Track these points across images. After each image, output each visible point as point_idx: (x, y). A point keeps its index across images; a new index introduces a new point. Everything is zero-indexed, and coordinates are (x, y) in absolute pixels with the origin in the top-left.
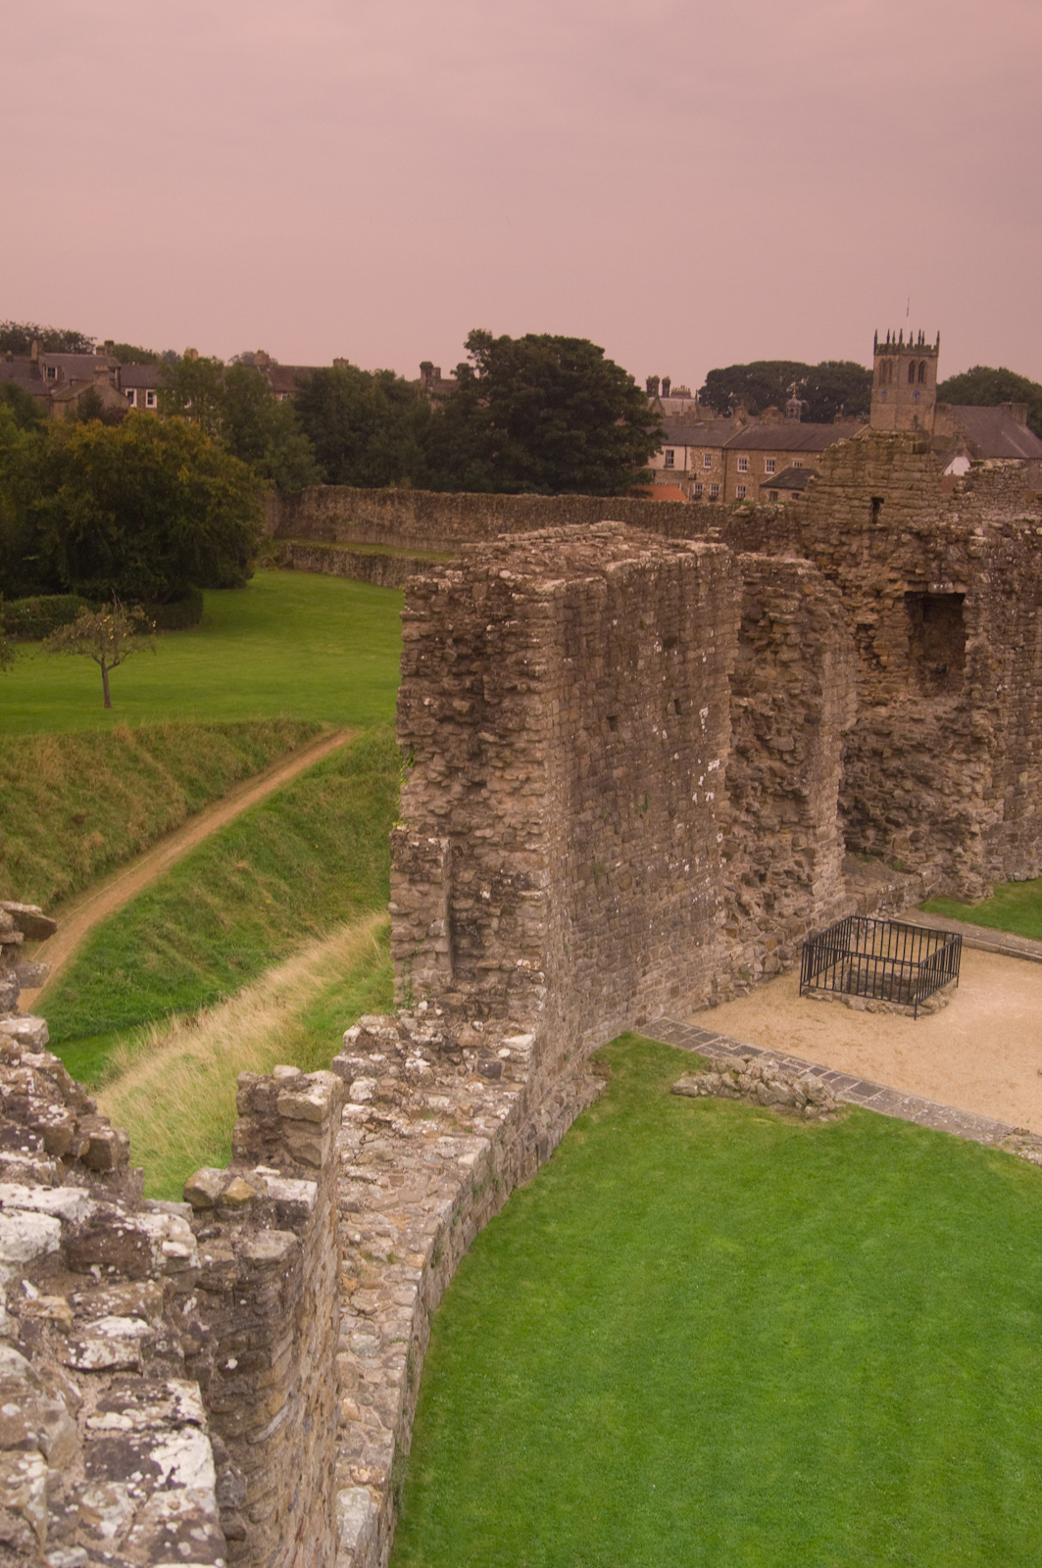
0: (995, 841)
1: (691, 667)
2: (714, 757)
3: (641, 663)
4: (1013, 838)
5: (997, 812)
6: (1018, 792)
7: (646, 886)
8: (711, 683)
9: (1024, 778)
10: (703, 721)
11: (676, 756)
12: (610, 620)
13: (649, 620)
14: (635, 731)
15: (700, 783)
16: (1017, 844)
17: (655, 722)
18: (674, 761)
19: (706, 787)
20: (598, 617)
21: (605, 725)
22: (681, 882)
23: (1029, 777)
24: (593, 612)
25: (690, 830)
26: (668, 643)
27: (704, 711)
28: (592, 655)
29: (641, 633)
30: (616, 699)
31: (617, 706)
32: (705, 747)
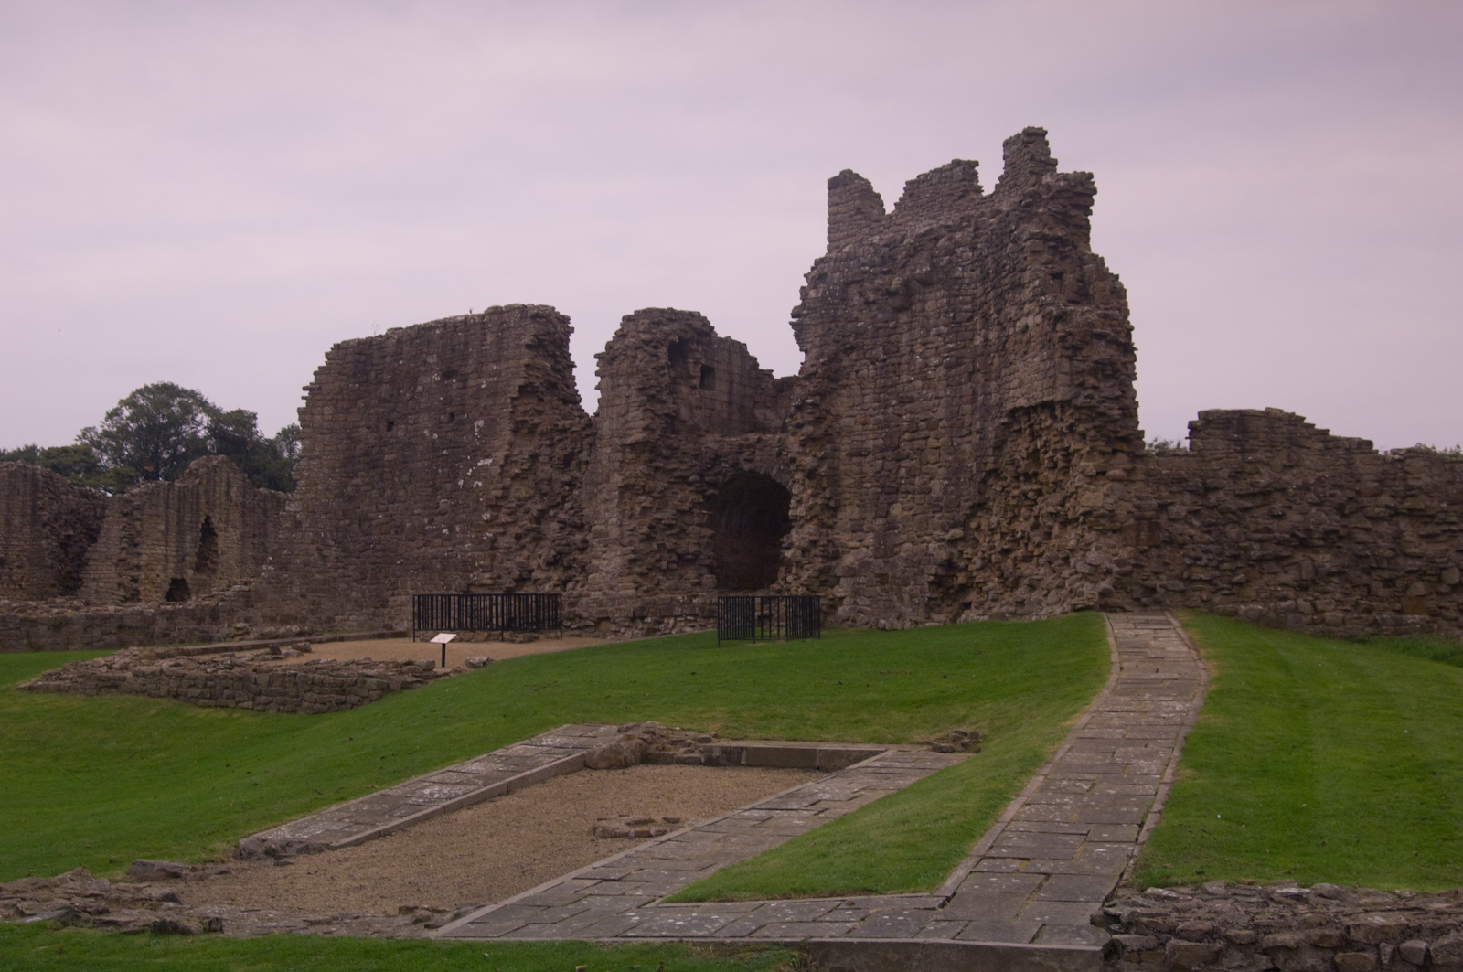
0: (862, 580)
1: (470, 391)
2: (488, 457)
3: (420, 388)
4: (883, 579)
5: (867, 547)
6: (891, 526)
7: (403, 536)
8: (490, 403)
9: (896, 510)
10: (476, 430)
11: (445, 452)
12: (397, 361)
13: (432, 360)
14: (407, 431)
15: (469, 474)
16: (887, 587)
17: (427, 427)
18: (443, 455)
19: (476, 476)
20: (388, 359)
21: (383, 427)
22: (438, 541)
23: (903, 509)
24: (385, 357)
25: (455, 506)
26: (447, 375)
27: (480, 423)
28: (380, 383)
29: (423, 369)
30: (394, 410)
31: (394, 415)
32: (476, 449)
